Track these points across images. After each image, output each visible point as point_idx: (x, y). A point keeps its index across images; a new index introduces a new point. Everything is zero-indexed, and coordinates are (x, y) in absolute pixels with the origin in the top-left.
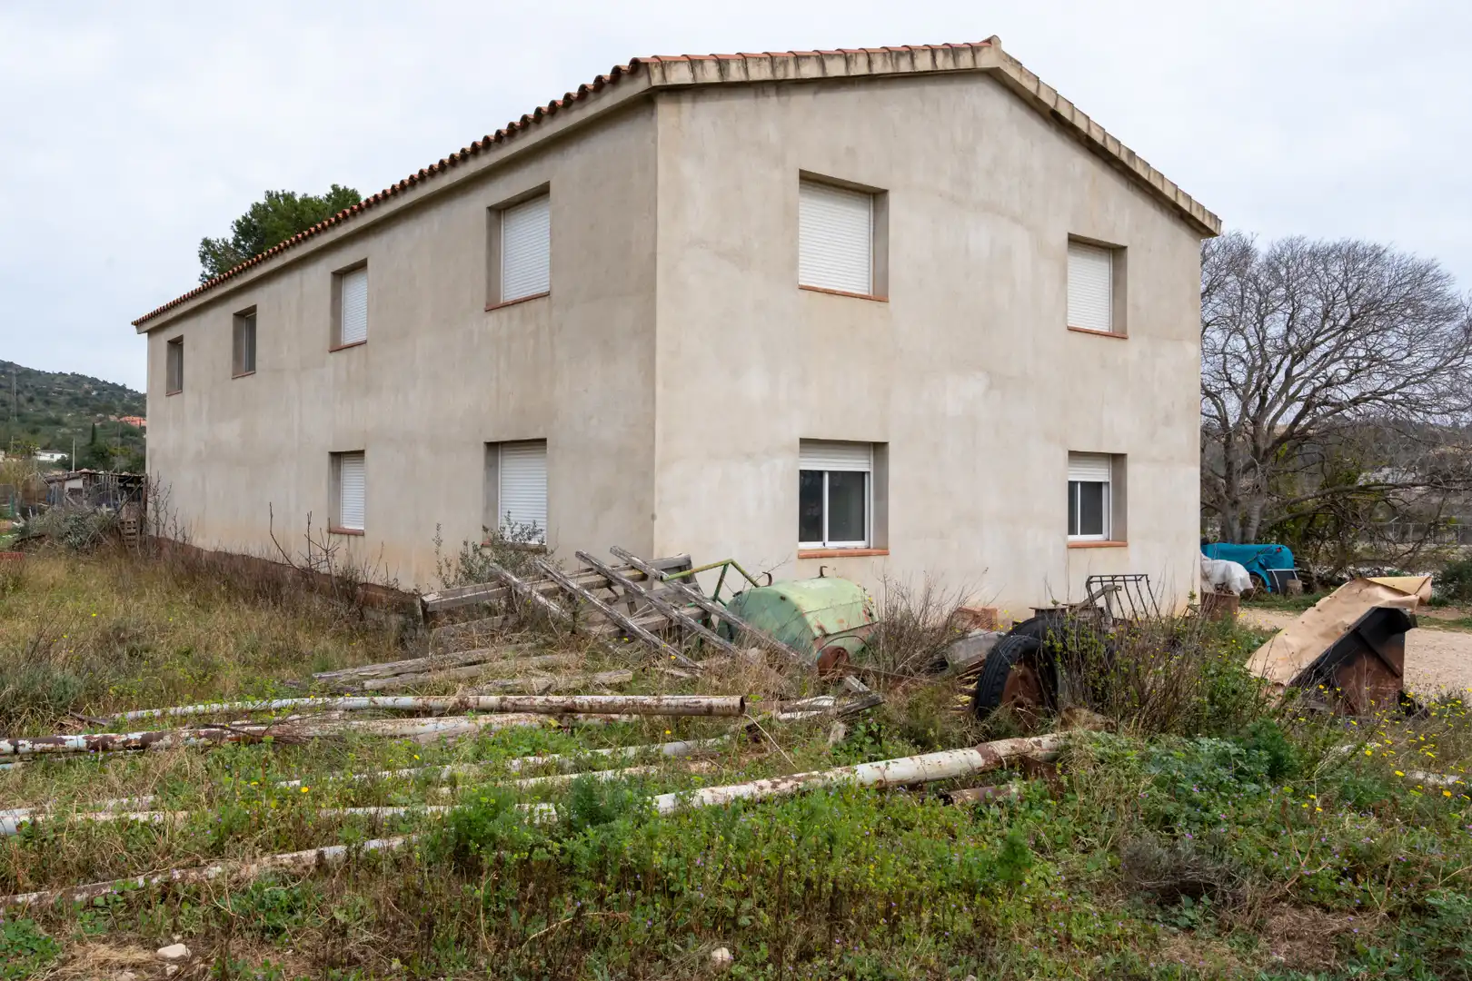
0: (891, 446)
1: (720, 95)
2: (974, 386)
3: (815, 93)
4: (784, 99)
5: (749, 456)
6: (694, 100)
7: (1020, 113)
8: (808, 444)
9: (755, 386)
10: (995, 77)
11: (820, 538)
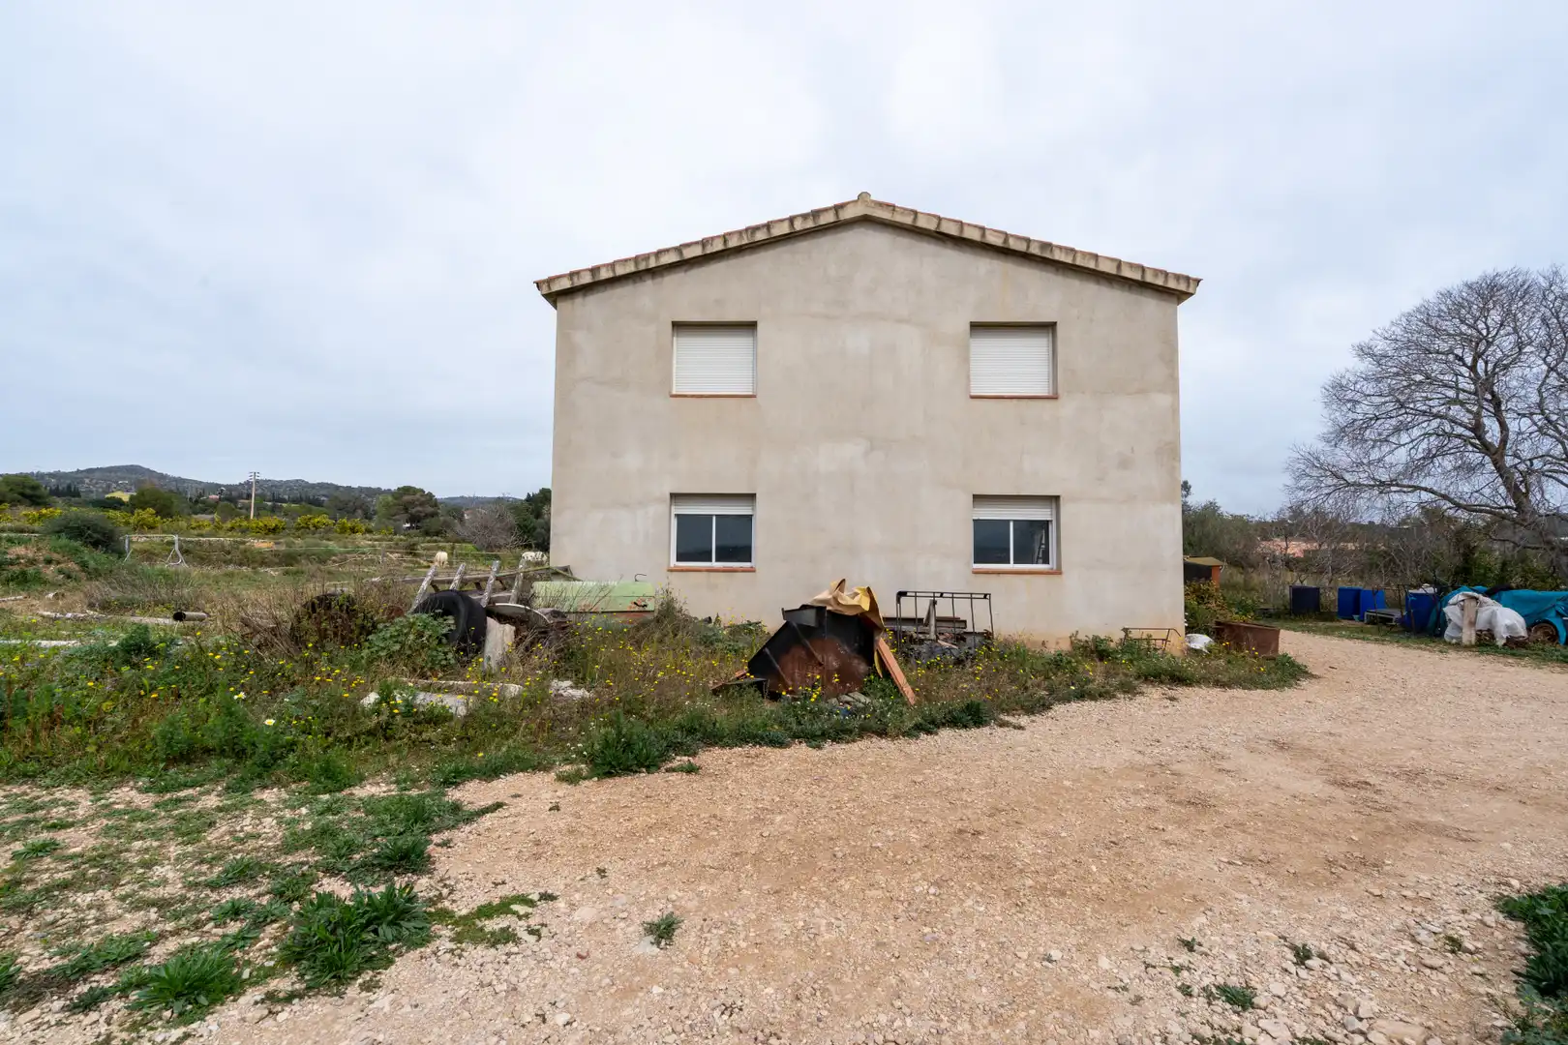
0: (757, 495)
1: (606, 288)
2: (851, 451)
3: (686, 271)
4: (658, 280)
5: (626, 506)
6: (585, 295)
7: (904, 241)
8: (676, 497)
9: (632, 461)
10: (866, 220)
11: (711, 561)
